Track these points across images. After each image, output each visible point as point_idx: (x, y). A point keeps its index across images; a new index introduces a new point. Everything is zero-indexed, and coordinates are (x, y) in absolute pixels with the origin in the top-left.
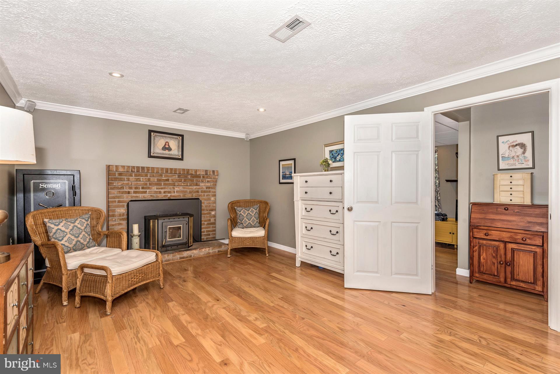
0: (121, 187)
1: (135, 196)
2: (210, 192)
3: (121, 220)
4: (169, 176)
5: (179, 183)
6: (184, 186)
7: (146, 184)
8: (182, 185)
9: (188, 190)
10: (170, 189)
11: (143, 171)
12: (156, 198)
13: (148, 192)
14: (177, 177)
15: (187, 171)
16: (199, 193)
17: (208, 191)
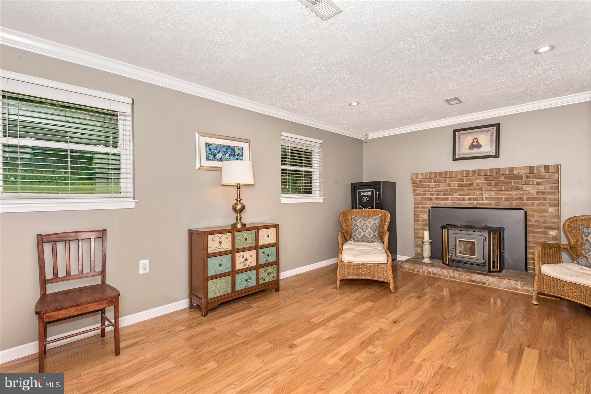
0: (424, 194)
1: (437, 203)
2: (545, 199)
3: (424, 225)
4: (472, 179)
5: (488, 187)
6: (497, 191)
7: (447, 190)
8: (493, 189)
9: (504, 197)
10: (476, 195)
11: (440, 176)
12: (459, 205)
13: (449, 198)
14: (483, 179)
15: (496, 171)
16: (523, 200)
17: (541, 198)
